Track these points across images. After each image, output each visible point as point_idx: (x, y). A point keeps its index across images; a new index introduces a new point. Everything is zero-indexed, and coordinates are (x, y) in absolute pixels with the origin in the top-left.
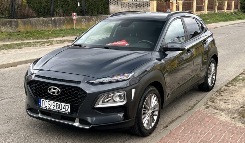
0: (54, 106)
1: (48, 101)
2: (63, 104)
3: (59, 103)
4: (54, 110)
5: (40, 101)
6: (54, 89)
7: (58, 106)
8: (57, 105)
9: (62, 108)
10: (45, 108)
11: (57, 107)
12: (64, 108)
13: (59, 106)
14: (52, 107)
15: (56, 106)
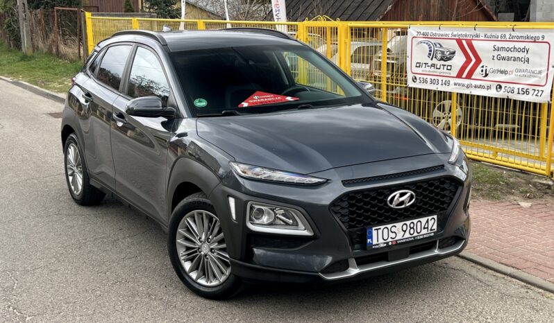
0: (405, 231)
1: (389, 226)
2: (424, 220)
3: (415, 221)
4: (404, 241)
5: (371, 233)
6: (402, 195)
7: (413, 228)
8: (412, 226)
9: (423, 227)
10: (385, 243)
11: (412, 231)
12: (426, 226)
13: (415, 228)
14: (399, 237)
15: (409, 228)
